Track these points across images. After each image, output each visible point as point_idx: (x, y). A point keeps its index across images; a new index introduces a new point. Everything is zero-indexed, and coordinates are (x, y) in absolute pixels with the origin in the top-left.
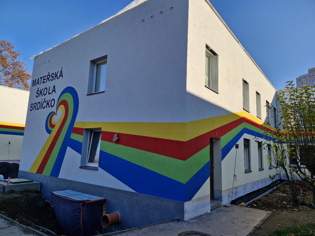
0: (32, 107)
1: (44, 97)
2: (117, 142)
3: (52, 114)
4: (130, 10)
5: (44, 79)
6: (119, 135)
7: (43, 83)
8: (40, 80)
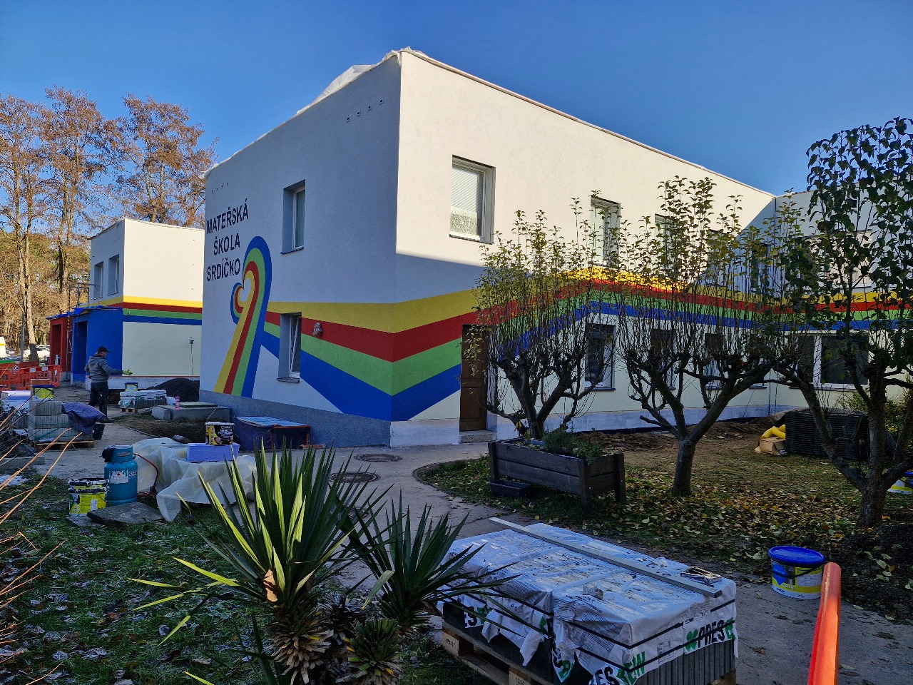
0: (209, 273)
1: (224, 255)
2: (321, 336)
3: (238, 287)
4: (332, 95)
5: (224, 220)
6: (322, 324)
7: (223, 227)
8: (217, 220)
